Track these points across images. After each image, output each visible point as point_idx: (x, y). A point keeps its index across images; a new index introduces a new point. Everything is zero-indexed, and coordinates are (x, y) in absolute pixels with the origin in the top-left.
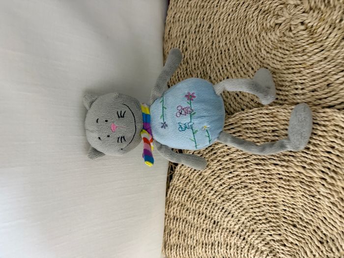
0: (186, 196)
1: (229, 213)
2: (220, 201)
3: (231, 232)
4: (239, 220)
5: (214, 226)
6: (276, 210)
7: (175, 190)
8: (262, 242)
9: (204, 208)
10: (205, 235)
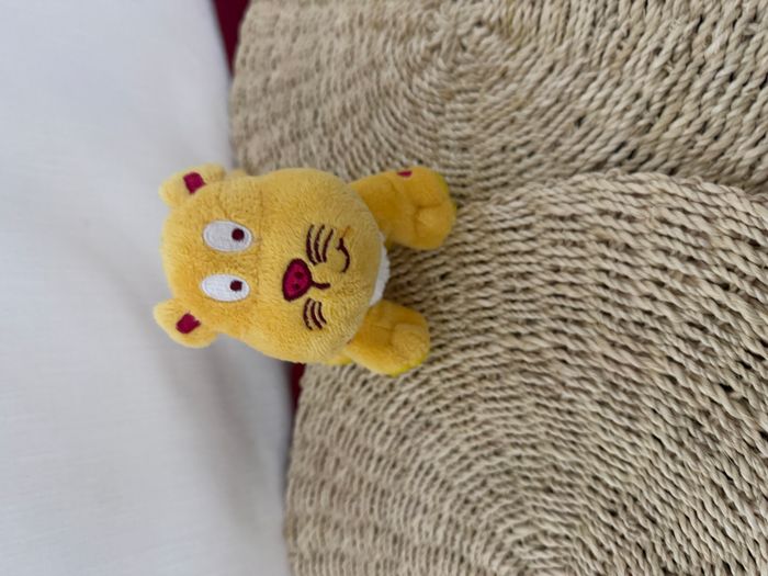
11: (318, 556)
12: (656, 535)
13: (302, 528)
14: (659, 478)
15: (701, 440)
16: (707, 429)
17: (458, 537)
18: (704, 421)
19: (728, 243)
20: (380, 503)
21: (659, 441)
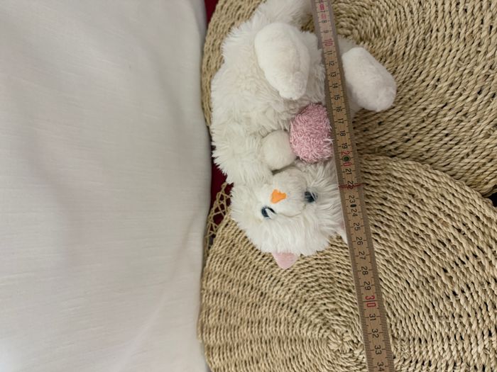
0: (229, 264)
1: (279, 281)
2: (267, 267)
3: (281, 304)
4: (289, 290)
5: (262, 298)
6: (329, 274)
7: (216, 257)
8: (316, 313)
9: (250, 278)
10: (251, 311)
11: (216, 293)
12: (393, 321)
13: (211, 279)
14: (403, 299)
15: (427, 288)
16: (431, 285)
17: (297, 301)
18: (430, 281)
20: (258, 276)
21: (409, 284)
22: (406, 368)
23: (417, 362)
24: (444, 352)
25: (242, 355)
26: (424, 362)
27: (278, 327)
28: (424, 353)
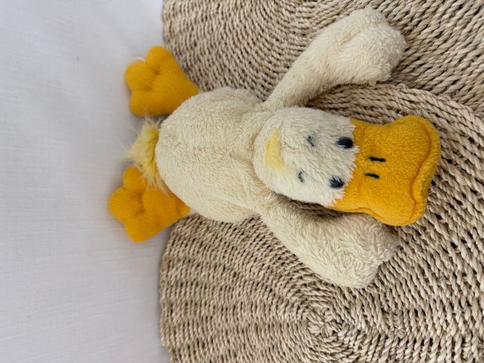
0: (196, 245)
1: (251, 257)
2: (239, 242)
3: (255, 284)
4: (263, 265)
5: (235, 279)
8: (292, 290)
9: (222, 256)
10: (225, 295)
12: (382, 290)
15: (418, 242)
16: (423, 237)
17: (271, 277)
18: (422, 233)
19: (458, 137)
22: (402, 350)
23: (415, 342)
24: (448, 325)
25: (218, 349)
26: (423, 341)
27: (254, 312)
28: (422, 329)
